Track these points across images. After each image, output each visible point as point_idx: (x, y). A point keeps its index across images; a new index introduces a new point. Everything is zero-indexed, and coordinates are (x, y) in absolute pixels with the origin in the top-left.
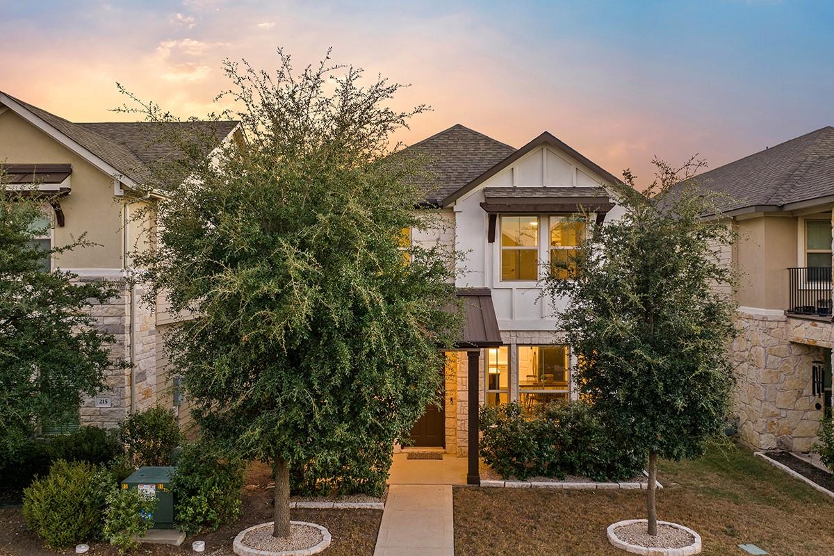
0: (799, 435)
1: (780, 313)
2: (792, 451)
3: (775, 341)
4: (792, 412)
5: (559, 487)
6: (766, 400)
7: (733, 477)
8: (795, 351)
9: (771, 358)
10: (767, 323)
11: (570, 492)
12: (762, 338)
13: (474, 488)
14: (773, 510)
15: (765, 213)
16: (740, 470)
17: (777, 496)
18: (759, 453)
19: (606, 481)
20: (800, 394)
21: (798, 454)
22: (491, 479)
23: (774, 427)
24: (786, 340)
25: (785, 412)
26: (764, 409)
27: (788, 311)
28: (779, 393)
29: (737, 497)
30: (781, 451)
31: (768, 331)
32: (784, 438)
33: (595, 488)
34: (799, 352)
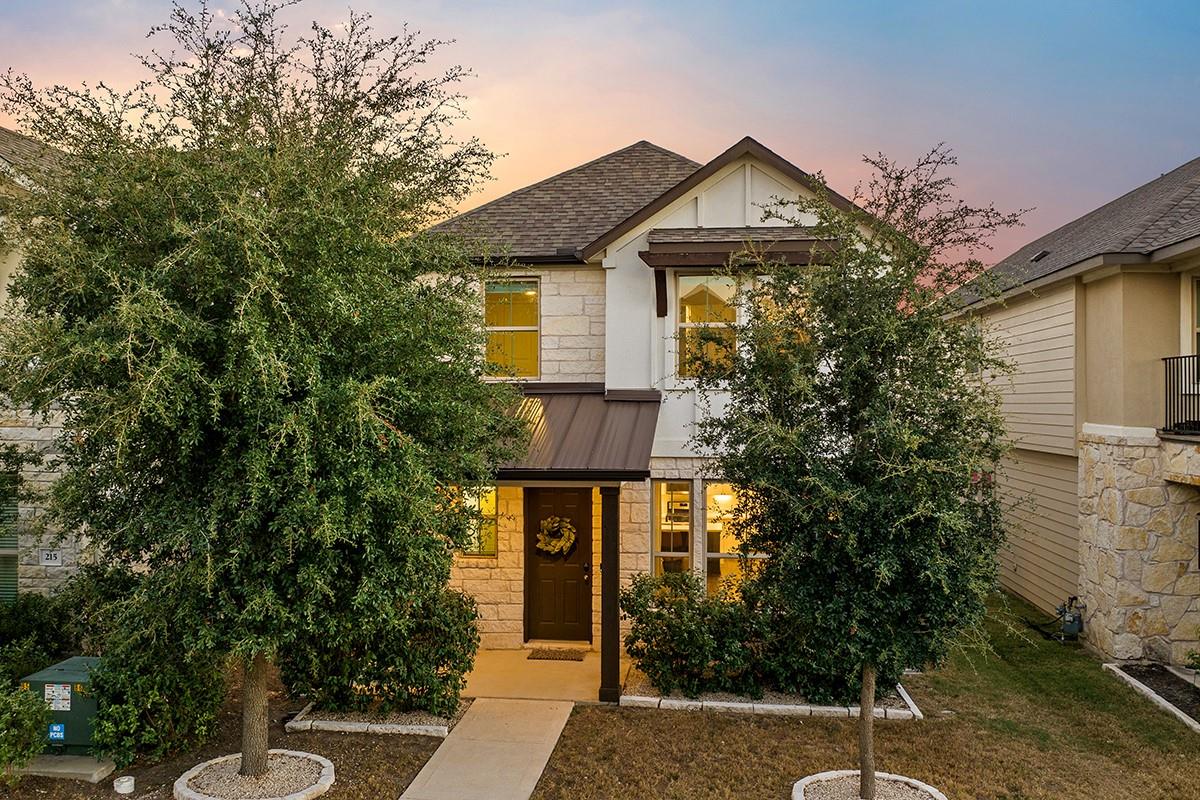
0: (1182, 637)
1: (1149, 434)
2: (1169, 664)
3: (1141, 479)
4: (1170, 597)
5: (748, 711)
6: (1123, 577)
7: (1053, 703)
8: (1175, 496)
9: (1133, 508)
10: (1126, 449)
11: (761, 720)
12: (1116, 473)
13: (609, 707)
14: (1104, 761)
15: (1123, 266)
16: (1070, 692)
17: (1118, 738)
18: (1110, 666)
19: (828, 704)
20: (1184, 568)
21: (1179, 669)
22: (643, 694)
23: (1137, 622)
24: (1160, 478)
25: (1157, 598)
26: (1121, 592)
27: (1164, 430)
28: (1146, 567)
29: (1046, 737)
30: (1150, 663)
31: (1127, 463)
32: (1155, 641)
33: (808, 714)
34: (1182, 499)
